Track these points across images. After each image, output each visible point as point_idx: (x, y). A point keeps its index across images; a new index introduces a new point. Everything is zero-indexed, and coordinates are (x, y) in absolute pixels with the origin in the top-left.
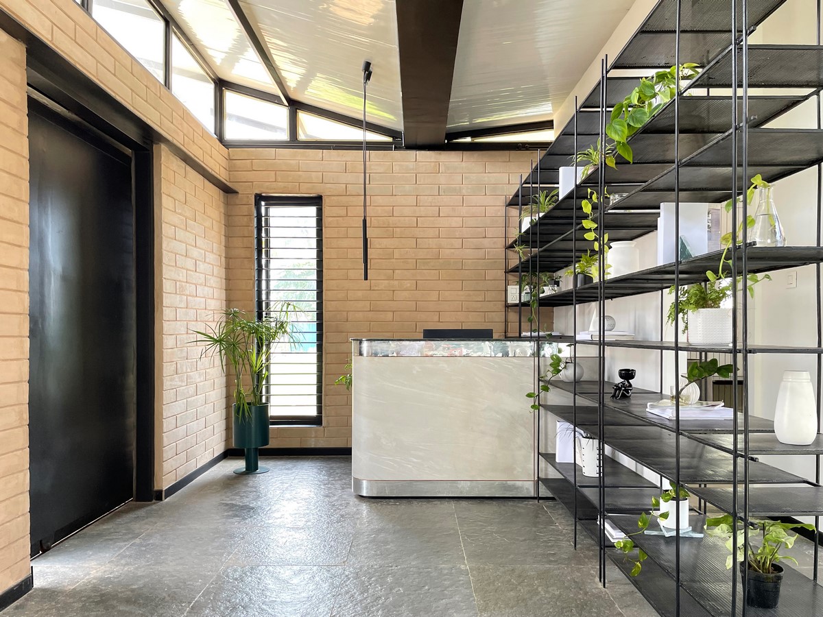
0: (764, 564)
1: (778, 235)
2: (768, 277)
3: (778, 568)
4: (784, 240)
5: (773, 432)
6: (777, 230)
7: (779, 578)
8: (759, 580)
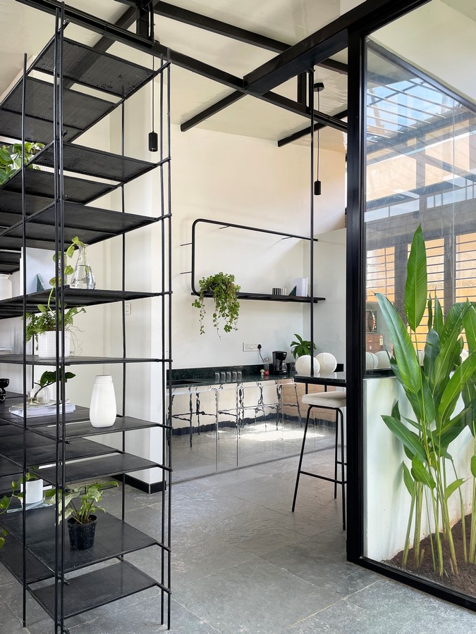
0: (84, 517)
1: (91, 281)
2: (83, 309)
3: (93, 517)
4: (95, 285)
5: (89, 419)
6: (90, 277)
7: (94, 525)
8: (80, 529)
